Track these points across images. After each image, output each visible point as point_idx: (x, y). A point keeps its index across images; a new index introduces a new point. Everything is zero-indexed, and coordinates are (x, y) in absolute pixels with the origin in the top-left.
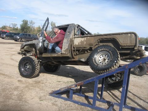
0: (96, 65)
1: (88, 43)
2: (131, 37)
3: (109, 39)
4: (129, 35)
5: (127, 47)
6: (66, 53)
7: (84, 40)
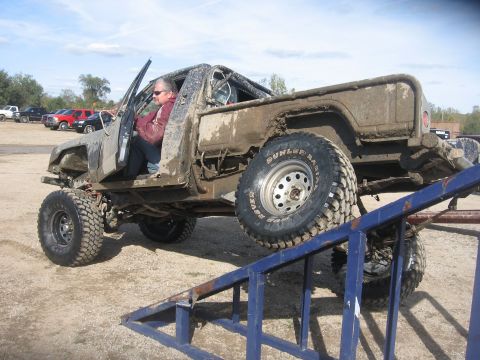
0: (262, 216)
1: (244, 133)
2: (396, 95)
3: (315, 110)
4: (390, 87)
5: (383, 140)
6: (171, 171)
7: (231, 123)
